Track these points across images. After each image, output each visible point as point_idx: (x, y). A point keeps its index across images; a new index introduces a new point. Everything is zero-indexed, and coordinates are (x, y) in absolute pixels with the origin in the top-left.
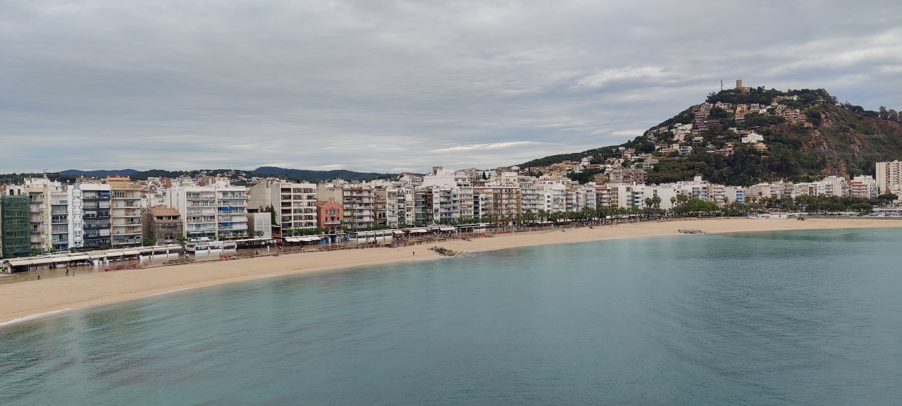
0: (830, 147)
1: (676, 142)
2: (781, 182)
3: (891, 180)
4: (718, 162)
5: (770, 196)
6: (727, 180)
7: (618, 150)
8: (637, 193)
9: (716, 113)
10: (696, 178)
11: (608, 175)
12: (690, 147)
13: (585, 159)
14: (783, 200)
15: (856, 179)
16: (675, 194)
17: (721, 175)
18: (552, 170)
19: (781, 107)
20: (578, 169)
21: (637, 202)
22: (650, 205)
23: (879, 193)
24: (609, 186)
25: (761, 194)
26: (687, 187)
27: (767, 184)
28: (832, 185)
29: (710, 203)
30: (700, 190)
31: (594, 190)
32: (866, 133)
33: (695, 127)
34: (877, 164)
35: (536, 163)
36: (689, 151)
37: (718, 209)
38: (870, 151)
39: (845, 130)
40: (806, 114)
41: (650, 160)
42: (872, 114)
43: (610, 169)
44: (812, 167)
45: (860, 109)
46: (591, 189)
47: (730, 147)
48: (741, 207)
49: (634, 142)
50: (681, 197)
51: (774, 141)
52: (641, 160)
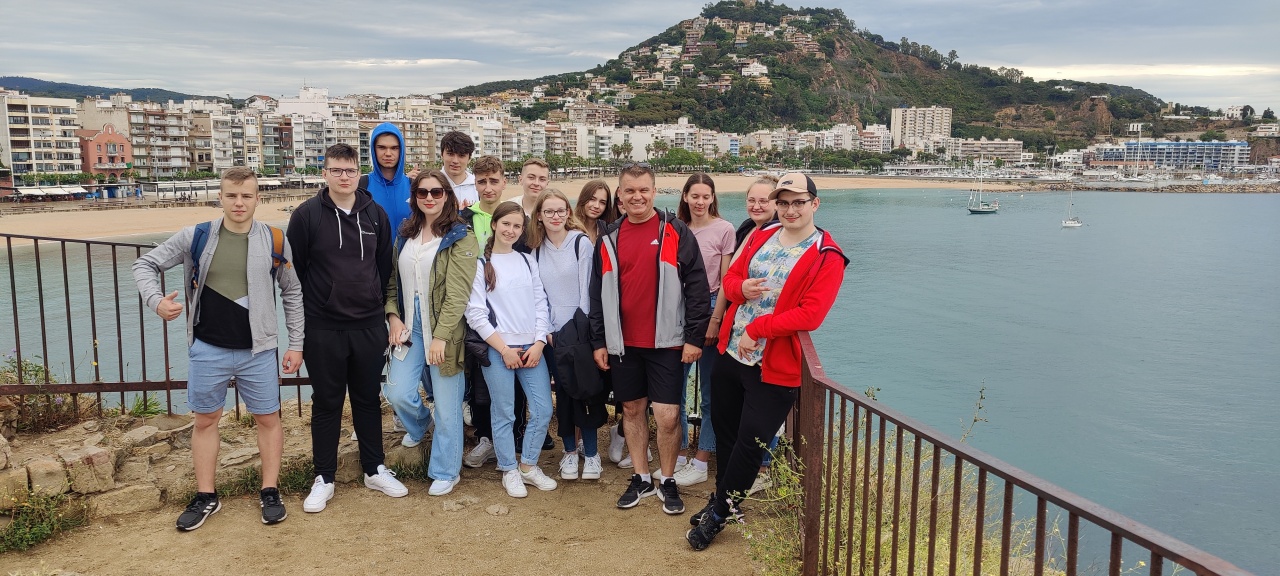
0: (843, 86)
1: (660, 70)
2: (784, 129)
3: (907, 131)
4: (710, 100)
5: (770, 148)
6: (721, 124)
7: (583, 78)
8: (602, 138)
9: (713, 33)
10: (680, 120)
11: (567, 111)
12: (677, 78)
13: (537, 88)
14: (785, 152)
15: (869, 129)
16: (651, 141)
17: (714, 118)
18: (490, 102)
19: (791, 29)
20: (527, 103)
21: (602, 150)
22: (619, 154)
23: (892, 147)
24: (564, 126)
25: (759, 144)
26: (668, 132)
27: (767, 131)
28: (841, 135)
29: (697, 155)
30: (686, 136)
31: (542, 131)
32: (885, 70)
33: (685, 51)
34: (893, 110)
35: (470, 91)
36: (676, 84)
37: (706, 162)
38: (887, 94)
39: (862, 66)
40: (819, 41)
41: (625, 93)
42: (892, 46)
43: (571, 104)
44: (822, 112)
45: (878, 39)
46: (538, 129)
47: (727, 80)
48: (734, 160)
49: (606, 67)
50: (660, 145)
51: (780, 75)
52: (612, 93)
